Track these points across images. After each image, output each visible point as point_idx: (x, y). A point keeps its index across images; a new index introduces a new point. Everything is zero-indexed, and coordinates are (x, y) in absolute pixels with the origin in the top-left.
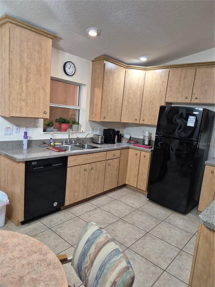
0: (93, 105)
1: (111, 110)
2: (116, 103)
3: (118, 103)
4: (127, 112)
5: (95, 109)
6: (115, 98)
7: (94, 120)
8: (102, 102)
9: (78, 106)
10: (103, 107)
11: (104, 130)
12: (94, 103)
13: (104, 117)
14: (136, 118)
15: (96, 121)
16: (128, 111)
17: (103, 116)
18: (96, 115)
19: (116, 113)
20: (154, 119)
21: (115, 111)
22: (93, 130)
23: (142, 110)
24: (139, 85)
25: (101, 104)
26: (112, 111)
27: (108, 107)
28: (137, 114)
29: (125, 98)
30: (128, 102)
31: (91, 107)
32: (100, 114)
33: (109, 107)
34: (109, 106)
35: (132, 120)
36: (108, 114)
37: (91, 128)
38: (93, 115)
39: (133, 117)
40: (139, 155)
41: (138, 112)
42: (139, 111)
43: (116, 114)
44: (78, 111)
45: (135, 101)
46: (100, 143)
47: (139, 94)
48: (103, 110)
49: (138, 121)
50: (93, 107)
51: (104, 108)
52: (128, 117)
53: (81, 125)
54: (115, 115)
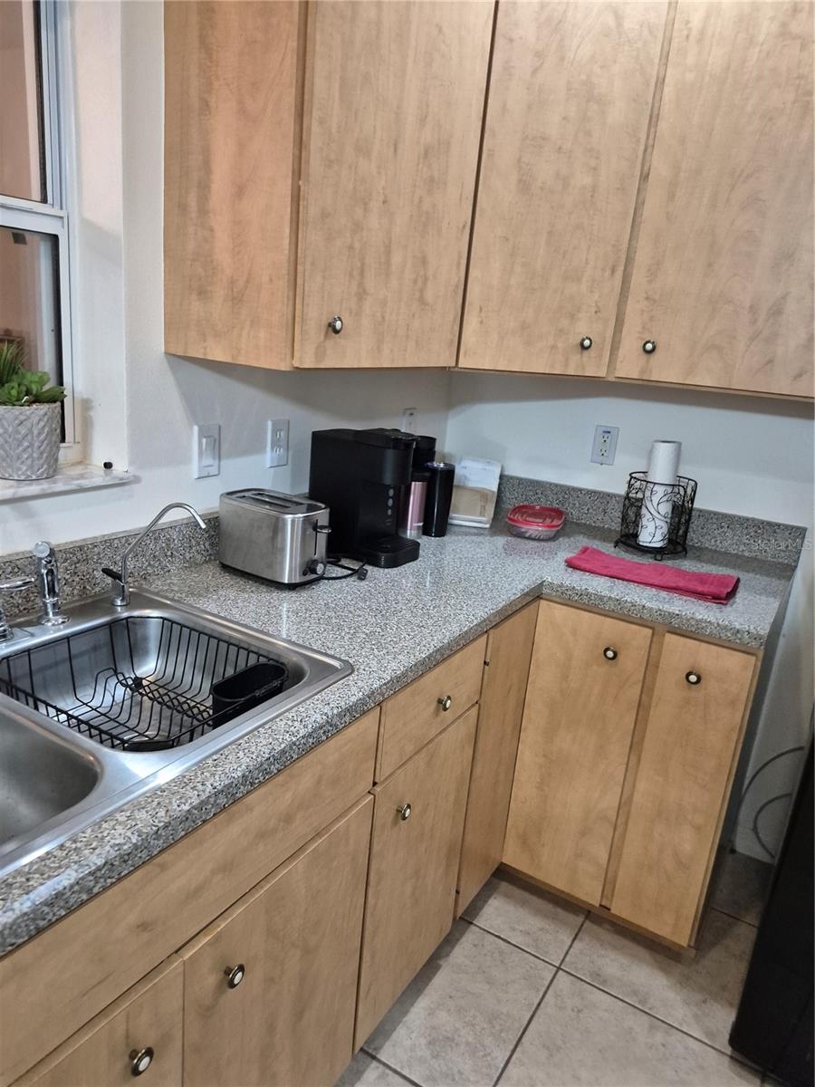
0: (204, 187)
1: (388, 252)
2: (432, 179)
3: (445, 184)
4: (513, 281)
5: (222, 239)
6: (422, 121)
7: (218, 354)
8: (300, 143)
9: (44, 200)
10: (311, 210)
11: (318, 438)
12: (207, 166)
13: (325, 323)
14: (582, 329)
15: (242, 361)
16: (518, 269)
17: (315, 315)
18: (236, 299)
19: (430, 284)
20: (752, 339)
21: (424, 261)
22: (216, 444)
23: (643, 256)
24: (627, 25)
25: (298, 173)
26: (397, 258)
27: (359, 211)
28: (596, 297)
29: (504, 145)
30: (524, 186)
31: (183, 208)
32: (282, 285)
33: (374, 221)
34: (375, 205)
35: (553, 347)
36: (362, 294)
37: (196, 428)
38: (203, 293)
39: (565, 323)
40: (632, 661)
41: (607, 273)
42: (613, 271)
43: (429, 295)
44: (44, 250)
45: (587, 180)
46: (297, 579)
47: (617, 113)
48: (312, 237)
49: (600, 356)
50: (203, 211)
51: (324, 215)
52: (524, 327)
53: (87, 405)
54: (422, 301)
